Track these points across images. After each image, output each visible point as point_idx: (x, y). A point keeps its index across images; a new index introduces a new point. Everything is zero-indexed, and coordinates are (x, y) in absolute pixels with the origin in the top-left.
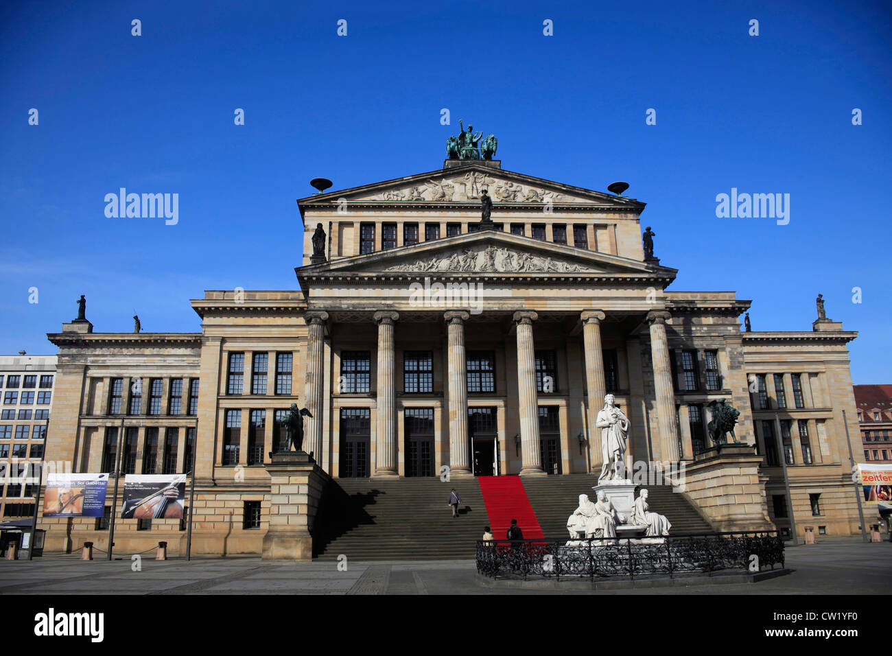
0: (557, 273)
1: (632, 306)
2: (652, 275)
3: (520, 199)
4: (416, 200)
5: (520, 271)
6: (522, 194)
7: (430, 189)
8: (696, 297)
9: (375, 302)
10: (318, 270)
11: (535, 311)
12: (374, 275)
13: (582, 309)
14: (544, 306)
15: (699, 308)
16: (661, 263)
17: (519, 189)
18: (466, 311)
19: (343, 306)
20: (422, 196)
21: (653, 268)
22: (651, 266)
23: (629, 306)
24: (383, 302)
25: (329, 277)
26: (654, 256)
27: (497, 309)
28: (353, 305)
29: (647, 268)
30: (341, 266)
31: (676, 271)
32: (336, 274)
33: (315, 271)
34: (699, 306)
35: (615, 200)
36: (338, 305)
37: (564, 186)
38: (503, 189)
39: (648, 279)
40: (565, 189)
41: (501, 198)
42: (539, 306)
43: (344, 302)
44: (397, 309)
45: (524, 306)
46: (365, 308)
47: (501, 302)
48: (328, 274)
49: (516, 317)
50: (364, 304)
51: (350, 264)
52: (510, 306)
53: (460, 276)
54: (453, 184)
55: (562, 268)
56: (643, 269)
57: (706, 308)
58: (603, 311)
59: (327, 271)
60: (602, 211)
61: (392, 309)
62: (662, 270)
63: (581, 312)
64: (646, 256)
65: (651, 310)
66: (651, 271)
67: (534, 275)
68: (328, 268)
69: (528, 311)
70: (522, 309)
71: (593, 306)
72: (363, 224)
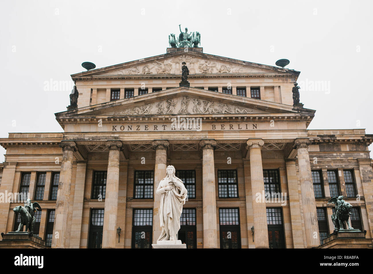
0: (230, 114)
1: (284, 136)
2: (297, 115)
3: (215, 71)
4: (147, 74)
5: (206, 113)
6: (217, 68)
7: (156, 67)
8: (336, 133)
9: (107, 135)
10: (70, 115)
11: (214, 140)
12: (106, 117)
13: (247, 139)
14: (221, 136)
15: (339, 140)
16: (304, 107)
17: (214, 65)
18: (167, 140)
19: (85, 138)
20: (151, 71)
21: (298, 110)
22: (296, 108)
23: (282, 136)
24: (112, 135)
25: (77, 119)
26: (300, 102)
27: (189, 139)
28: (93, 138)
29: (293, 109)
30: (85, 112)
31: (315, 111)
32: (81, 117)
33: (67, 115)
34: (338, 138)
35: (279, 70)
36: (82, 138)
37: (244, 62)
38: (204, 65)
39: (295, 117)
40: (245, 64)
41: (203, 71)
42: (218, 137)
43: (87, 135)
44: (121, 140)
45: (207, 137)
46: (100, 139)
47: (192, 134)
48: (76, 117)
49: (202, 144)
50: (99, 137)
51: (91, 111)
52: (197, 137)
53: (163, 117)
54: (171, 63)
55: (234, 111)
56: (291, 110)
57: (344, 140)
58: (262, 140)
59: (76, 115)
60: (270, 77)
61: (118, 140)
62: (304, 111)
63: (247, 140)
64: (294, 102)
65: (297, 139)
66: (297, 112)
67: (214, 116)
68: (75, 114)
69: (210, 140)
70: (206, 139)
71: (256, 136)
72: (113, 90)
